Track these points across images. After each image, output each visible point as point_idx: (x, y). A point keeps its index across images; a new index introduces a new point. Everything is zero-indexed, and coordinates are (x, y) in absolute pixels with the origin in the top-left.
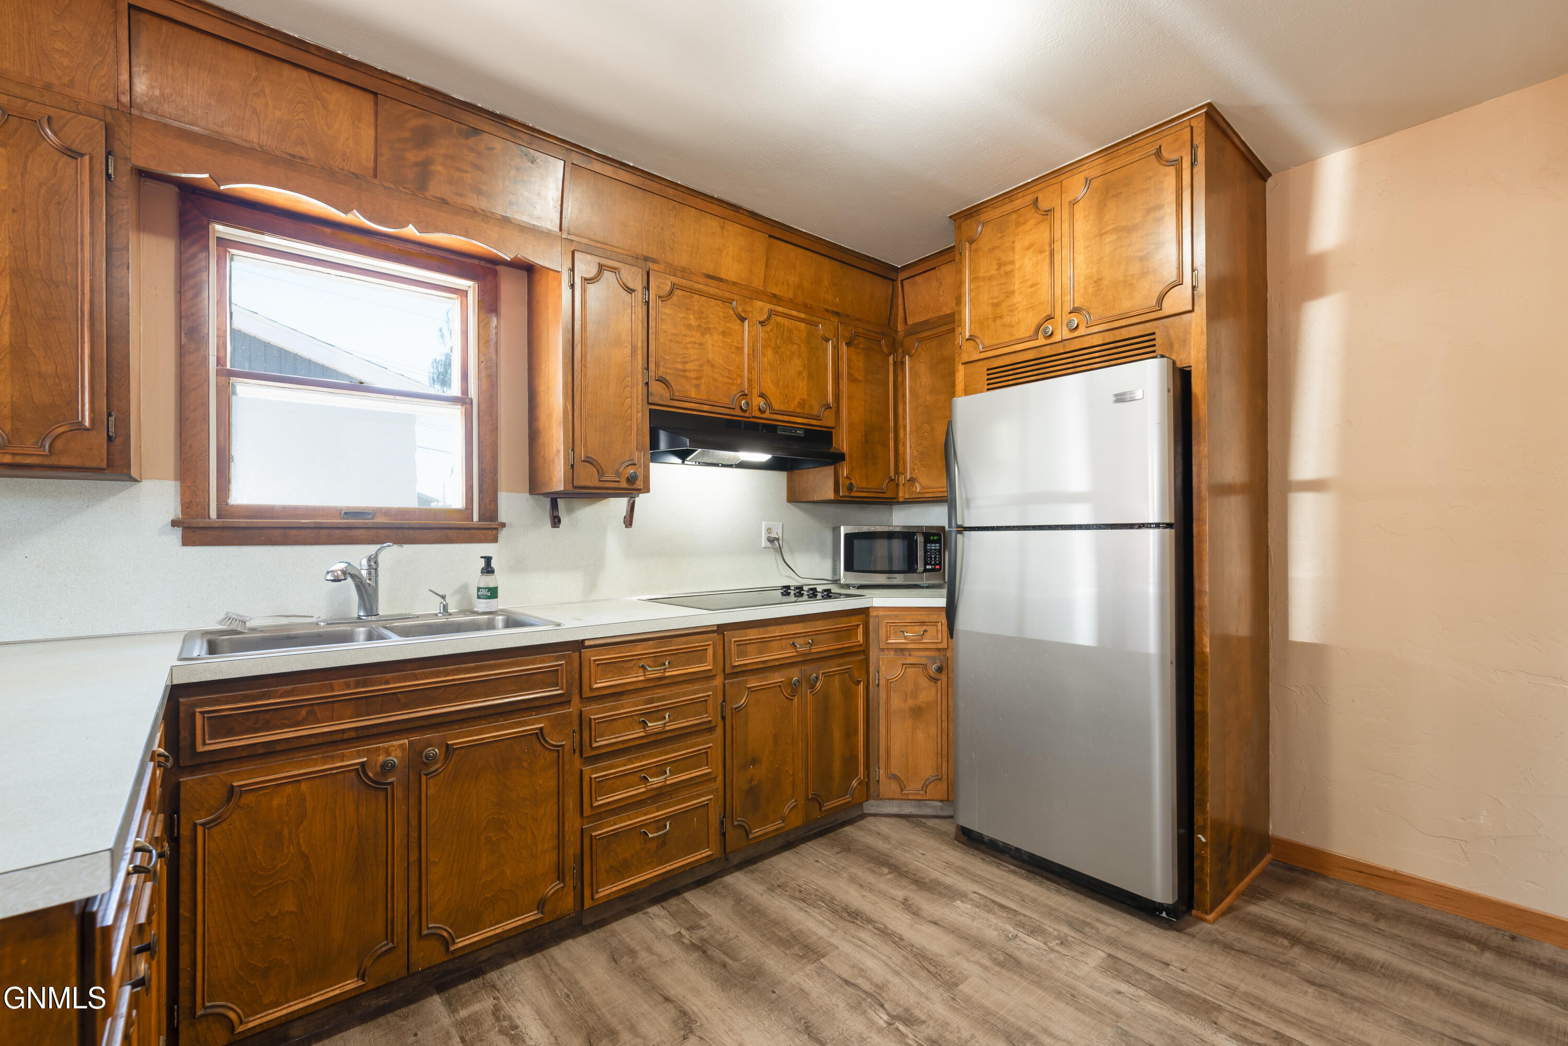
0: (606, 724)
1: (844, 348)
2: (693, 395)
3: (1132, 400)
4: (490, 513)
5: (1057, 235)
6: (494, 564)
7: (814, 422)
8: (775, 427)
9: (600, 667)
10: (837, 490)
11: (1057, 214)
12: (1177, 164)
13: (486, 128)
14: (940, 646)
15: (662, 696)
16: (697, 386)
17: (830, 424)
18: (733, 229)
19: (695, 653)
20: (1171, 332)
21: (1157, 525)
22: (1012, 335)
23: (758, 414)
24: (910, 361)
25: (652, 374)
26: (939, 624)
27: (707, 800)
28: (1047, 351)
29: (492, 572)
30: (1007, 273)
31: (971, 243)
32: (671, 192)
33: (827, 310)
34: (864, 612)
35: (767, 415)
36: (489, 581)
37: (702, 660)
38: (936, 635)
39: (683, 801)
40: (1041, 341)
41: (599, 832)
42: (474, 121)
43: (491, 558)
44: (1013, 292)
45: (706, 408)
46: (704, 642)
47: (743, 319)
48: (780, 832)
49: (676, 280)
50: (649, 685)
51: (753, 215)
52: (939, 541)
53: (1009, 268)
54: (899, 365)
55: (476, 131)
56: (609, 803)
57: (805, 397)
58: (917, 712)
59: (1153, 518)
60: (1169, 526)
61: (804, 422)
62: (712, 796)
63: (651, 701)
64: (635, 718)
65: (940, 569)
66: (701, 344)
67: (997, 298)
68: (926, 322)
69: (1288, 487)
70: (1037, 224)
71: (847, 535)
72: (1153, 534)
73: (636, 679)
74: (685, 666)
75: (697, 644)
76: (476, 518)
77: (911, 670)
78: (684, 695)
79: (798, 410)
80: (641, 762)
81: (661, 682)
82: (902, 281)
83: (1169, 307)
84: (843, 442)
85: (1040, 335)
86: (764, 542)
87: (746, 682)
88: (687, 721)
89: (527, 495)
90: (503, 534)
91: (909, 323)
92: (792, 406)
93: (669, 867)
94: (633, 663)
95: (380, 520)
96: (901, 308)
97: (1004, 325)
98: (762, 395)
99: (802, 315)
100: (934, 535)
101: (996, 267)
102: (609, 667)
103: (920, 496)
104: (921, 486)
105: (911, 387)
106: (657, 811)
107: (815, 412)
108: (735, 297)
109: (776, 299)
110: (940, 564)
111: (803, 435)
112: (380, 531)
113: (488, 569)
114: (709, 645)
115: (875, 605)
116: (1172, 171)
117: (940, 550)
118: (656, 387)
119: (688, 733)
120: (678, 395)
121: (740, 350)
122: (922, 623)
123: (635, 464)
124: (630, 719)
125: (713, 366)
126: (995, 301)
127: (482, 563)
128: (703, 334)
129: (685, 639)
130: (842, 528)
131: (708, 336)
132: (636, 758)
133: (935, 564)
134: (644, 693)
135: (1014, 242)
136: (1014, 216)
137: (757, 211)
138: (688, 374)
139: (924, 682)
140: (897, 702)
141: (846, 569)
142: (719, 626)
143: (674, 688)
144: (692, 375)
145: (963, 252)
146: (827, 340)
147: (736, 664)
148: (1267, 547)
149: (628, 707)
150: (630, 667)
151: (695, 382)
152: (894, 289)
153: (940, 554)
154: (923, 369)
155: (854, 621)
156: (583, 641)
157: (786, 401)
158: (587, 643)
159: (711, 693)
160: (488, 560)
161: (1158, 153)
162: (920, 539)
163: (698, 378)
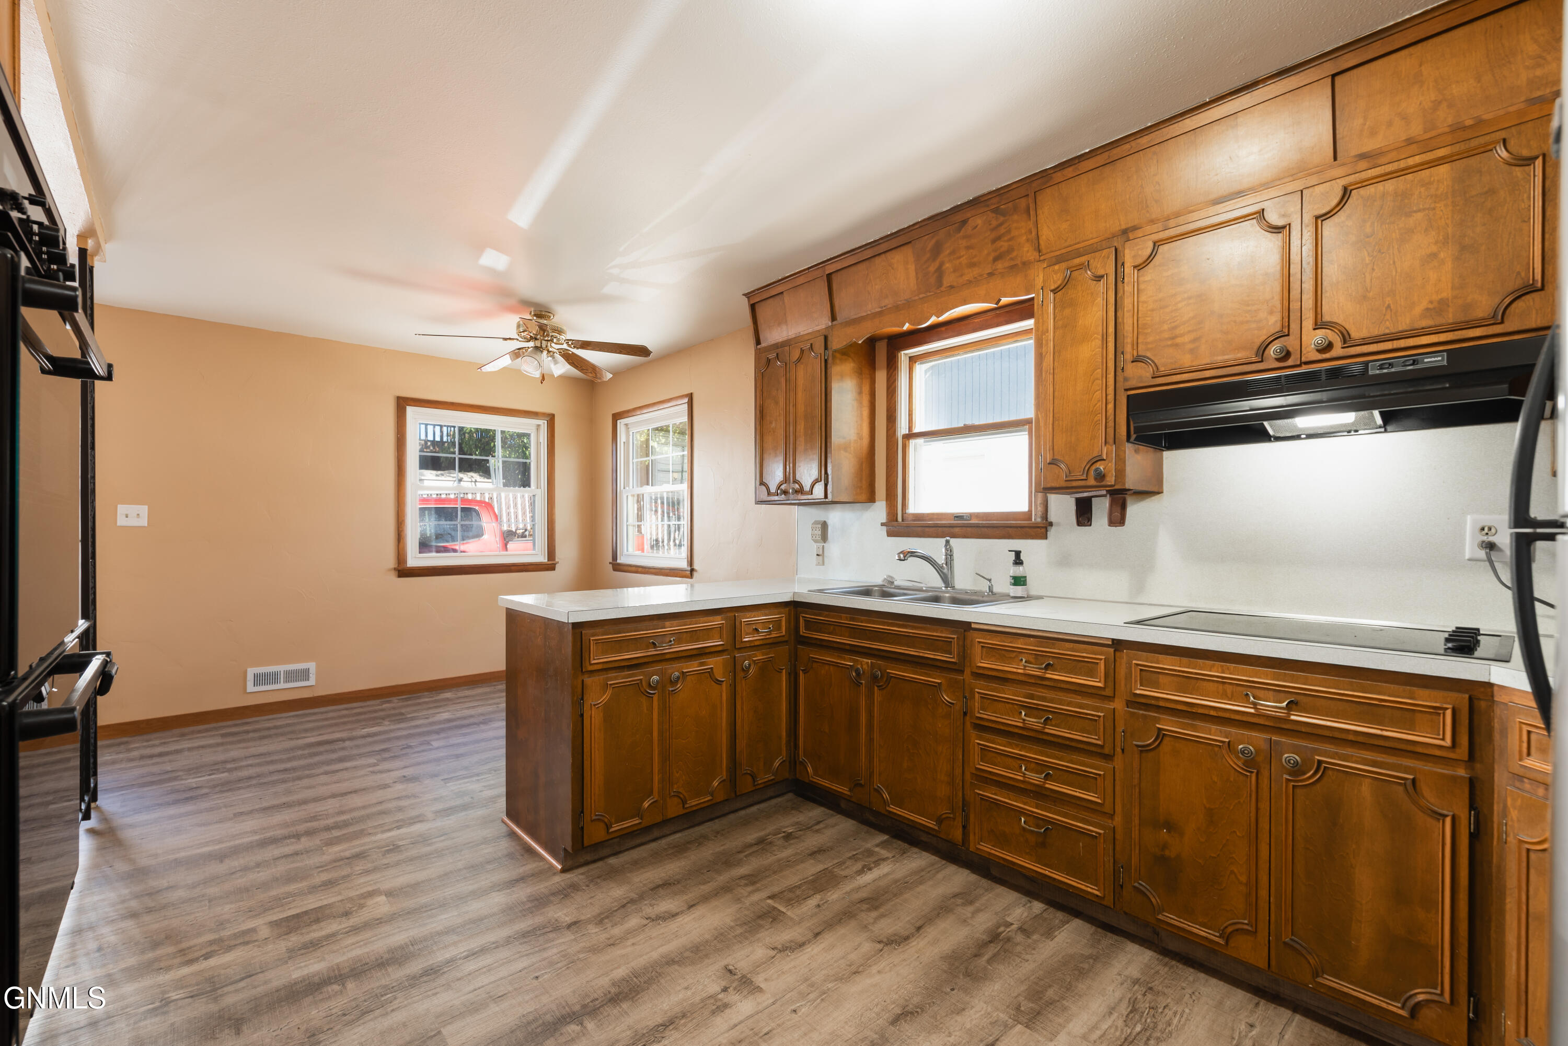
0: (989, 701)
2: (1187, 364)
8: (1362, 366)
9: (985, 649)
13: (969, 215)
15: (1043, 696)
16: (1193, 351)
18: (1254, 116)
19: (1082, 664)
25: (1127, 356)
27: (1096, 833)
29: (1022, 563)
34: (1467, 689)
36: (1019, 571)
37: (1091, 673)
39: (1065, 815)
41: (981, 792)
42: (959, 217)
43: (1020, 552)
45: (1208, 374)
46: (1096, 654)
47: (1279, 230)
48: (1216, 948)
49: (1160, 235)
50: (1030, 681)
55: (964, 222)
56: (990, 773)
57: (1445, 294)
61: (1449, 339)
62: (1102, 832)
63: (1032, 697)
64: (1016, 706)
73: (1015, 670)
74: (1069, 673)
75: (1084, 655)
78: (1069, 704)
79: (1423, 324)
80: (1020, 750)
81: (1040, 682)
86: (1470, 548)
87: (1158, 720)
88: (1070, 733)
90: (1052, 532)
92: (1406, 322)
93: (1047, 872)
94: (1014, 654)
95: (974, 521)
98: (1324, 326)
102: (991, 651)
106: (1037, 808)
108: (1266, 205)
111: (1445, 363)
112: (968, 529)
113: (1018, 561)
114: (1101, 659)
115: (1496, 680)
118: (1132, 370)
119: (1077, 748)
120: (1163, 369)
123: (1104, 460)
124: (1011, 706)
127: (1012, 556)
129: (1072, 645)
132: (1017, 746)
134: (1028, 687)
138: (1179, 340)
142: (1113, 640)
143: (1059, 694)
144: (1186, 338)
146: (1526, 162)
147: (1138, 692)
149: (1008, 693)
150: (1011, 658)
151: (1190, 346)
156: (970, 623)
157: (1388, 317)
158: (973, 626)
159: (1102, 714)
160: (1018, 554)
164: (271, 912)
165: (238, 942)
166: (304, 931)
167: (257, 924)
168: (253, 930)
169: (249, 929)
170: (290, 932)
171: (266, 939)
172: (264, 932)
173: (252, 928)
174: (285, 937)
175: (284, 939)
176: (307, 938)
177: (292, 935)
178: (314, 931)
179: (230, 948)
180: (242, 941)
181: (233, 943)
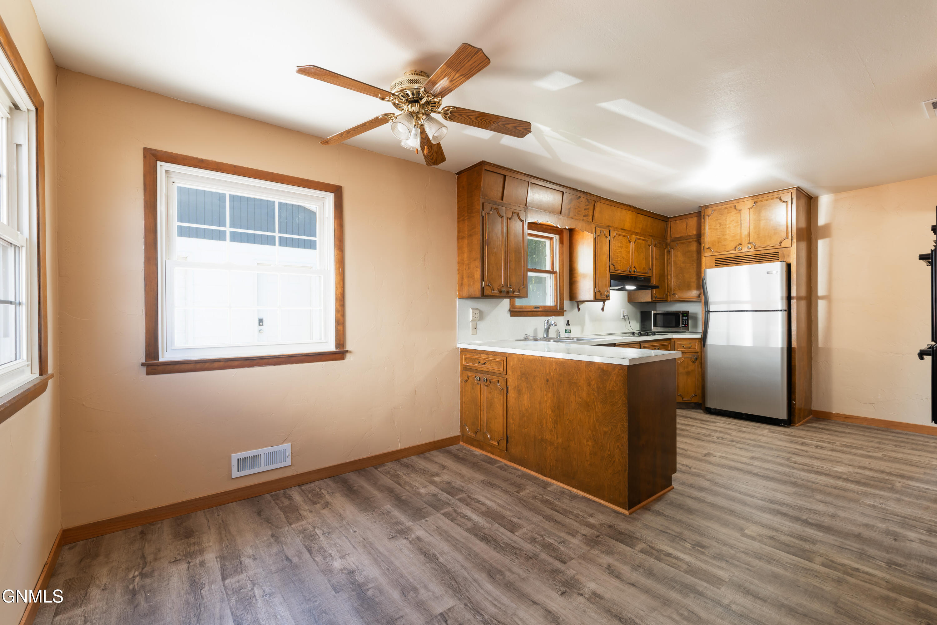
1: (654, 248)
2: (619, 268)
3: (771, 274)
4: (562, 307)
5: (743, 218)
6: (570, 323)
7: (646, 275)
8: (637, 277)
10: (652, 299)
11: (743, 211)
12: (787, 202)
14: (696, 351)
16: (620, 266)
17: (651, 276)
18: (629, 212)
20: (784, 253)
21: (781, 310)
22: (725, 248)
23: (633, 273)
24: (673, 251)
25: (611, 263)
26: (696, 344)
28: (739, 255)
29: (569, 325)
30: (723, 228)
31: (708, 216)
32: (616, 204)
33: (649, 235)
34: (670, 339)
35: (635, 274)
36: (568, 328)
38: (696, 347)
40: (737, 251)
42: (579, 195)
44: (726, 235)
45: (622, 272)
47: (630, 242)
49: (617, 232)
51: (635, 208)
52: (687, 316)
53: (724, 226)
54: (669, 252)
55: (580, 197)
57: (644, 266)
58: (688, 373)
59: (780, 309)
60: (785, 310)
61: (644, 275)
65: (687, 326)
66: (621, 252)
67: (719, 236)
68: (680, 237)
69: (818, 298)
70: (736, 214)
71: (654, 314)
72: (780, 313)
76: (558, 309)
77: (686, 359)
79: (643, 271)
82: (670, 222)
83: (783, 245)
84: (654, 282)
85: (737, 249)
86: (622, 317)
89: (569, 301)
90: (568, 313)
91: (672, 237)
92: (641, 270)
95: (541, 309)
96: (669, 231)
97: (722, 245)
98: (635, 267)
99: (644, 238)
100: (685, 314)
101: (719, 226)
103: (678, 300)
104: (678, 296)
105: (674, 260)
107: (647, 272)
108: (629, 235)
109: (637, 234)
110: (687, 324)
111: (644, 279)
115: (674, 337)
116: (785, 204)
117: (687, 319)
118: (612, 267)
120: (616, 268)
121: (629, 252)
122: (690, 343)
123: (607, 291)
125: (623, 259)
126: (719, 237)
128: (621, 248)
130: (652, 311)
131: (622, 249)
133: (686, 324)
135: (726, 218)
136: (726, 210)
137: (636, 206)
139: (691, 363)
140: (681, 370)
141: (654, 326)
142: (640, 341)
144: (619, 262)
145: (705, 219)
146: (649, 246)
148: (811, 317)
151: (620, 264)
152: (667, 225)
153: (687, 321)
154: (679, 254)
155: (668, 342)
157: (640, 268)
158: (617, 344)
160: (567, 321)
161: (780, 198)
162: (681, 315)
163: (620, 263)
164: (805, 566)
165: (836, 565)
166: (799, 546)
167: (819, 566)
168: (823, 565)
169: (825, 567)
170: (806, 550)
171: (820, 556)
172: (818, 559)
173: (823, 566)
174: (810, 550)
175: (812, 550)
176: (801, 543)
177: (806, 549)
178: (794, 543)
179: (843, 565)
180: (833, 564)
181: (840, 567)
